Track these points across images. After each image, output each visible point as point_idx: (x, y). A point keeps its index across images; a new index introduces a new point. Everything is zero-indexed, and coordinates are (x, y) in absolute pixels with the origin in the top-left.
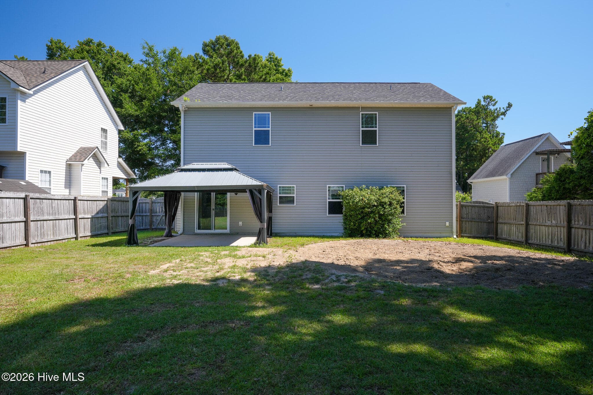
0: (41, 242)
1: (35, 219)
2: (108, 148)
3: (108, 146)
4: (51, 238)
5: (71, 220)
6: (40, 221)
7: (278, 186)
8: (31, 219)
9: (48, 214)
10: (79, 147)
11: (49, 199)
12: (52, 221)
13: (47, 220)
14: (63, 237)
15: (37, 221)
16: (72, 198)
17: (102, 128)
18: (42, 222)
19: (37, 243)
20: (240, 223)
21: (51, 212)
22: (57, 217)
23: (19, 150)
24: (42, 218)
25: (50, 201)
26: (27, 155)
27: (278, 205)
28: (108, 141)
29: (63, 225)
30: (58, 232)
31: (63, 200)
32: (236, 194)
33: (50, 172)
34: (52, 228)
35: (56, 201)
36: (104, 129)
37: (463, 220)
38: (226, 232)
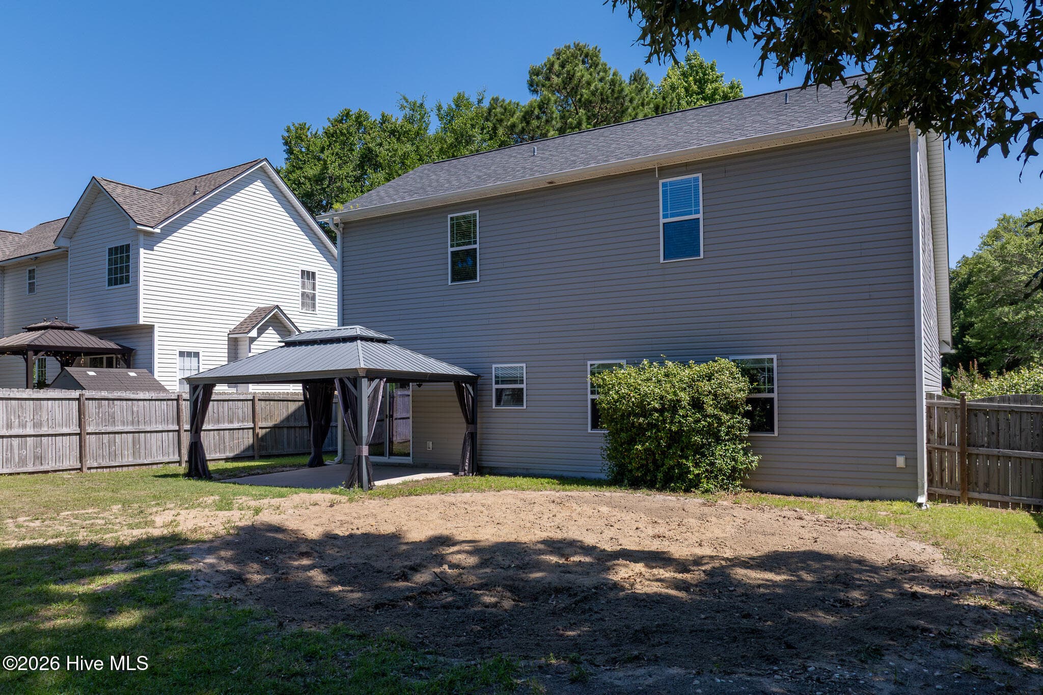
0: (109, 467)
1: (97, 431)
2: (317, 305)
3: (317, 301)
4: (131, 460)
5: (171, 434)
6: (109, 433)
7: (494, 366)
8: (89, 431)
9: (123, 423)
10: (254, 309)
11: (127, 400)
12: (131, 435)
13: (122, 433)
14: (153, 459)
15: (103, 433)
16: (172, 398)
17: (303, 272)
18: (111, 436)
19: (103, 467)
20: (430, 444)
21: (130, 419)
22: (142, 427)
23: (141, 322)
24: (110, 429)
25: (130, 403)
26: (156, 329)
27: (494, 407)
28: (316, 292)
29: (153, 441)
30: (143, 451)
31: (155, 400)
32: (419, 386)
33: (197, 355)
34: (131, 445)
35: (141, 403)
36: (308, 272)
37: (974, 451)
38: (407, 462)
